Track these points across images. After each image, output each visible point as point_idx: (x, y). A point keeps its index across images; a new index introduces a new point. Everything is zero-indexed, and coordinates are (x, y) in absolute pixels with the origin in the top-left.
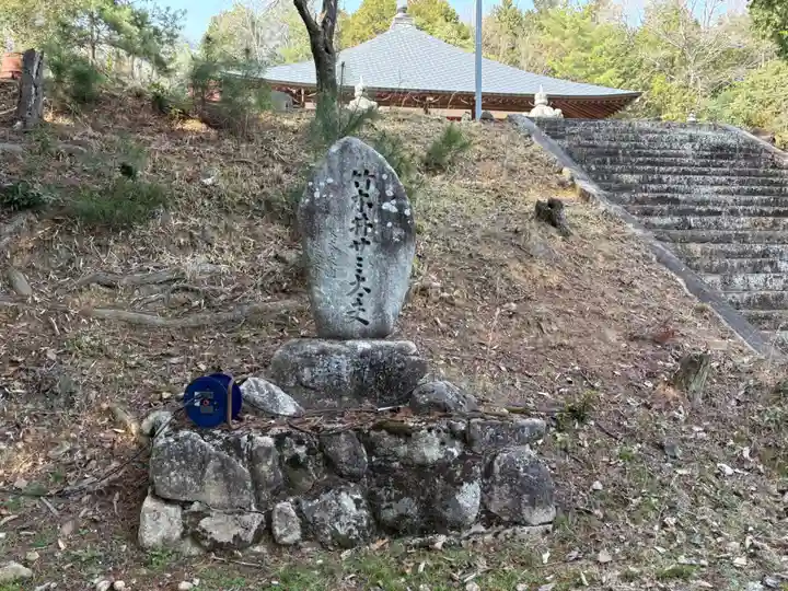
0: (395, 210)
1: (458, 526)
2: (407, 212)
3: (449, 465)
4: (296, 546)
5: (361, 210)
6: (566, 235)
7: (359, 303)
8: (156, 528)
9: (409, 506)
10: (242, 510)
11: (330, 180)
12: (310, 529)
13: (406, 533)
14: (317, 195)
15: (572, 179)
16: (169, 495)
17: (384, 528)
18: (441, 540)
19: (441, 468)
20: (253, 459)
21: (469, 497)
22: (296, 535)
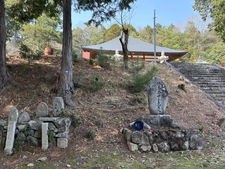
0: (165, 90)
1: (185, 150)
2: (167, 90)
3: (182, 138)
4: (157, 152)
5: (159, 90)
6: (186, 92)
7: (159, 108)
8: (134, 148)
9: (176, 145)
10: (148, 145)
11: (153, 84)
12: (160, 149)
13: (176, 151)
14: (151, 87)
15: (183, 78)
16: (135, 142)
17: (172, 149)
18: (182, 152)
19: (181, 139)
20: (149, 136)
21: (187, 144)
22: (157, 150)
